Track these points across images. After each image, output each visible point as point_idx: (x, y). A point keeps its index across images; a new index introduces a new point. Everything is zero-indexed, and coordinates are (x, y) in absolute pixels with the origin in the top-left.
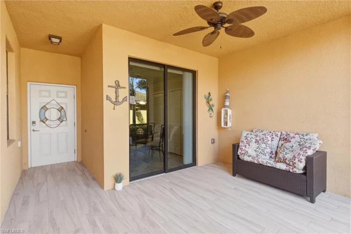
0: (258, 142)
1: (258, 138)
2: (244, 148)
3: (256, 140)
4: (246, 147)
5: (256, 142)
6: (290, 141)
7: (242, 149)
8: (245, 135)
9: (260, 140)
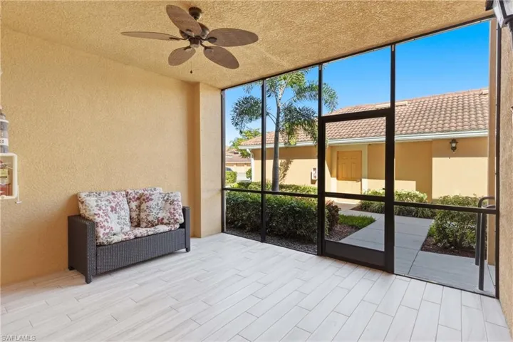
0: (115, 210)
1: (113, 205)
2: (105, 224)
3: (112, 207)
4: (108, 222)
5: (112, 211)
6: (152, 200)
7: (104, 226)
8: (95, 204)
9: (116, 205)
